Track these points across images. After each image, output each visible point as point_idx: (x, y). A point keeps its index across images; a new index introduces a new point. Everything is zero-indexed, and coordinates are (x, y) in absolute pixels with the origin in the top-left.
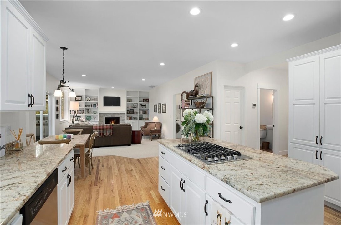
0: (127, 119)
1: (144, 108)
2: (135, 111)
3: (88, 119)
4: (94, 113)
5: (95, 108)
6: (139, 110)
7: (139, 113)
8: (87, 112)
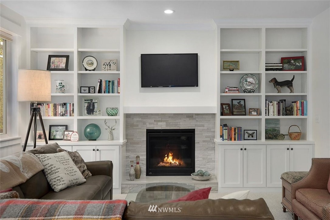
0: (222, 136)
1: (286, 93)
2: (250, 104)
3: (90, 134)
4: (109, 115)
5: (111, 94)
6: (266, 101)
7: (266, 114)
8: (86, 112)
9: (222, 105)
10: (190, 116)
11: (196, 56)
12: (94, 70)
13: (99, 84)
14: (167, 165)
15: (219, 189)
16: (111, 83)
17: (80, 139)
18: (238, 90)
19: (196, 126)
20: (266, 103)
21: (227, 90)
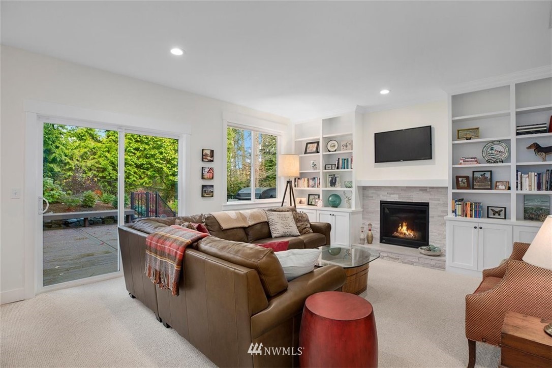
0: (454, 211)
2: (497, 177)
3: (332, 202)
4: (346, 187)
5: (346, 170)
6: (517, 171)
7: (517, 187)
8: (329, 184)
9: (457, 177)
10: (424, 189)
11: (430, 128)
12: (335, 151)
13: (337, 162)
14: (402, 236)
15: (446, 267)
16: (346, 161)
18: (476, 161)
19: (430, 199)
20: (517, 175)
21: (461, 161)
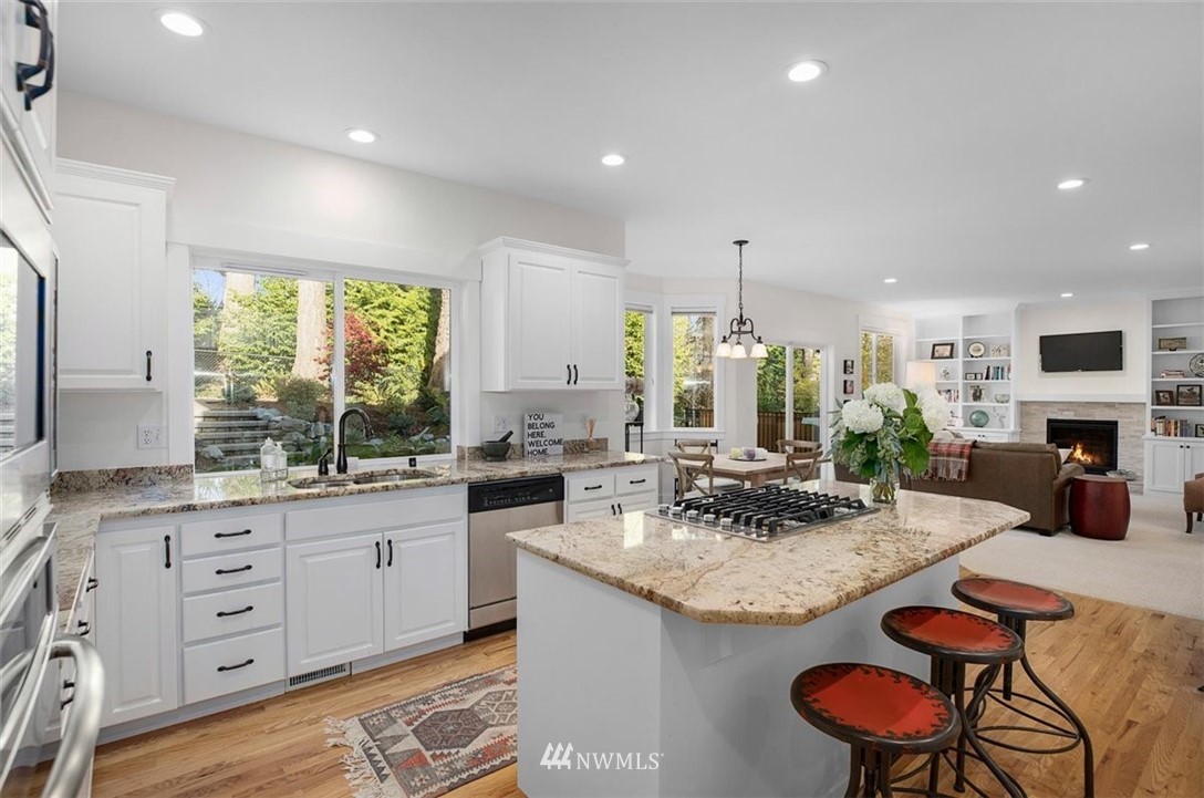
0: (1154, 430)
3: (976, 420)
4: (998, 402)
5: (1000, 381)
8: (972, 399)
9: (1158, 392)
10: (1110, 405)
11: (1119, 334)
12: (981, 357)
13: (986, 371)
15: (1144, 491)
16: (1000, 370)
17: (965, 425)
18: (1182, 375)
19: (1119, 417)
21: (1163, 375)
